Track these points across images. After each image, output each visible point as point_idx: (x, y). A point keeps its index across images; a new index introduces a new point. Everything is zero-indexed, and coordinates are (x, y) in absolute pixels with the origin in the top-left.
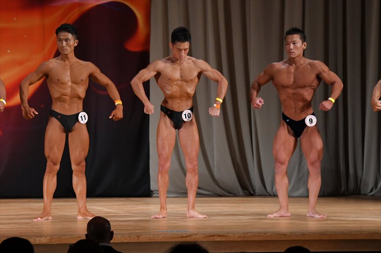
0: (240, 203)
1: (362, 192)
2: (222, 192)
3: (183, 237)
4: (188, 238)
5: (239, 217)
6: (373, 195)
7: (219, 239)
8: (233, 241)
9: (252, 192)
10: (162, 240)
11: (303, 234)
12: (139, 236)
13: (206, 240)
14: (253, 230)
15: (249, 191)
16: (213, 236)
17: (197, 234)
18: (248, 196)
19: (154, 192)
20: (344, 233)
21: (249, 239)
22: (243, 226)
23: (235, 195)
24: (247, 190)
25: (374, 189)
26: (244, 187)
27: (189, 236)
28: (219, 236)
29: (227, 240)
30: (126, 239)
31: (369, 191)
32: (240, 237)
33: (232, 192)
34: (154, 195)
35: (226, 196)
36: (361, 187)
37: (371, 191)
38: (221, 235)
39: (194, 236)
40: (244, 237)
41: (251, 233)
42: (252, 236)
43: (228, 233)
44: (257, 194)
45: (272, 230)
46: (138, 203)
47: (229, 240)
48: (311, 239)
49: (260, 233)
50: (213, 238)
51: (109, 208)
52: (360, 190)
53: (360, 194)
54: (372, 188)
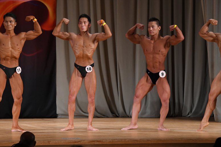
0: (111, 122)
1: (183, 115)
2: (99, 115)
3: (76, 142)
4: (79, 143)
5: (109, 130)
6: (189, 117)
7: (97, 143)
8: (106, 145)
9: (118, 115)
10: (63, 144)
11: (148, 140)
12: (49, 142)
13: (89, 144)
14: (118, 138)
15: (115, 114)
16: (94, 141)
17: (84, 140)
18: (115, 117)
19: (58, 115)
20: (172, 140)
21: (115, 143)
22: (112, 135)
23: (108, 117)
24: (114, 114)
25: (190, 113)
26: (112, 112)
27: (79, 142)
28: (97, 141)
29: (102, 144)
30: (42, 143)
31: (187, 114)
32: (110, 142)
33: (106, 115)
34: (58, 117)
35: (102, 117)
36: (183, 112)
37: (188, 114)
38: (99, 141)
39: (82, 141)
40: (112, 142)
41: (117, 139)
42: (117, 141)
43: (103, 140)
44: (120, 116)
45: (129, 138)
46: (50, 122)
47: (104, 144)
48: (153, 143)
49: (122, 140)
50: (94, 142)
51: (31, 125)
52: (181, 114)
53: (182, 116)
54: (189, 113)
